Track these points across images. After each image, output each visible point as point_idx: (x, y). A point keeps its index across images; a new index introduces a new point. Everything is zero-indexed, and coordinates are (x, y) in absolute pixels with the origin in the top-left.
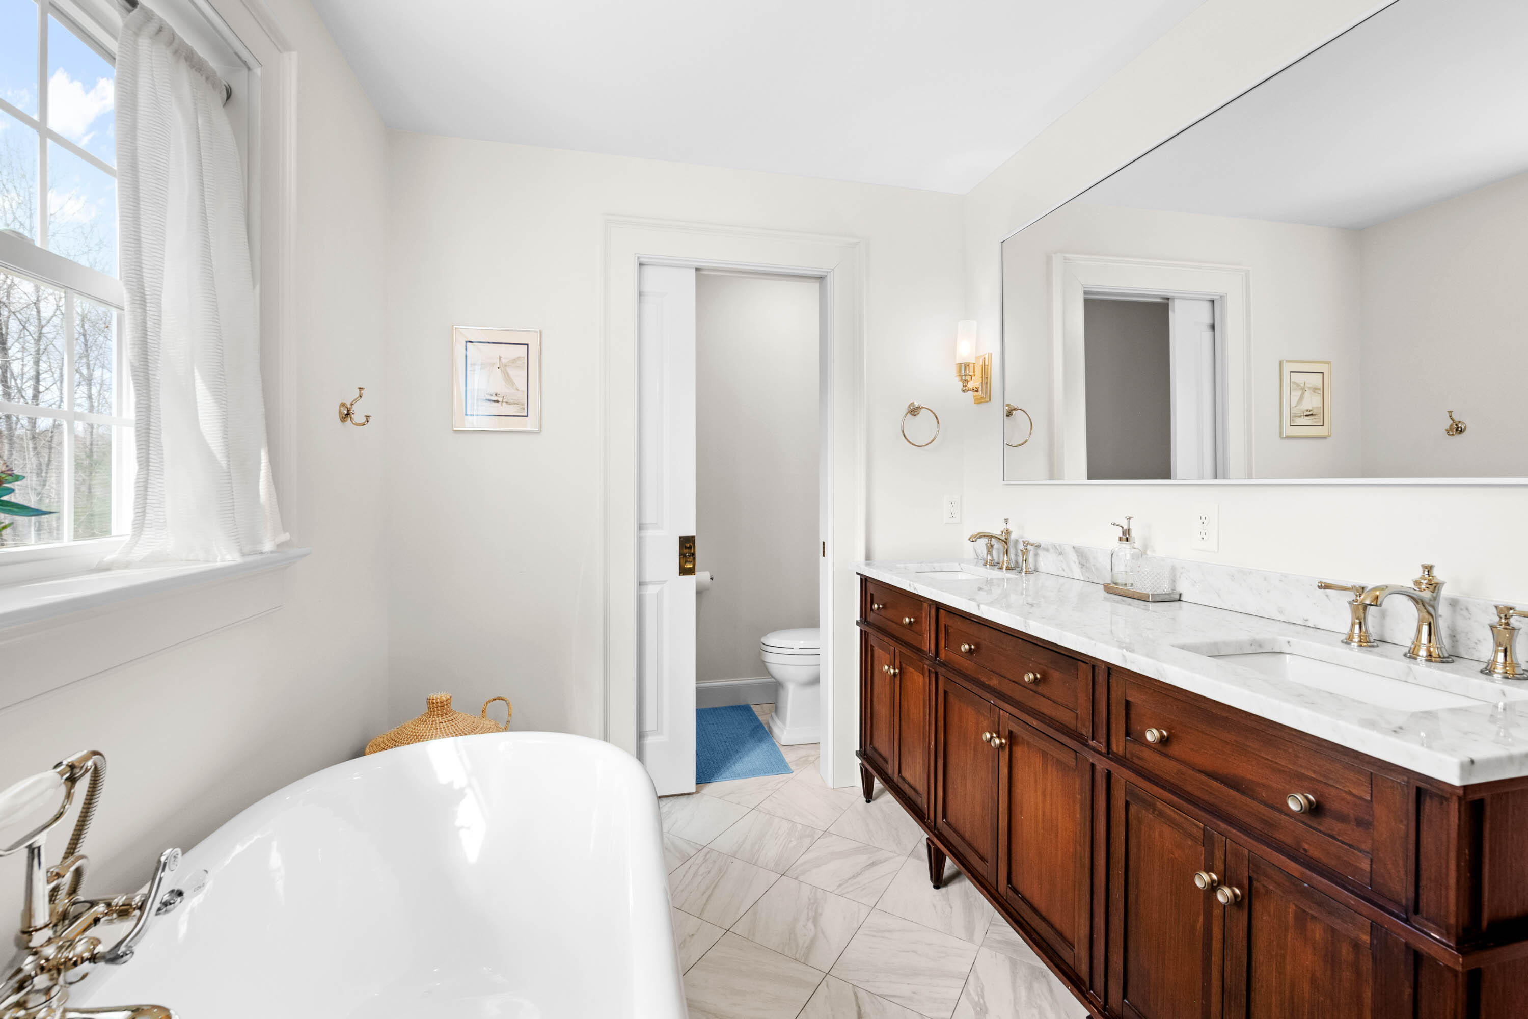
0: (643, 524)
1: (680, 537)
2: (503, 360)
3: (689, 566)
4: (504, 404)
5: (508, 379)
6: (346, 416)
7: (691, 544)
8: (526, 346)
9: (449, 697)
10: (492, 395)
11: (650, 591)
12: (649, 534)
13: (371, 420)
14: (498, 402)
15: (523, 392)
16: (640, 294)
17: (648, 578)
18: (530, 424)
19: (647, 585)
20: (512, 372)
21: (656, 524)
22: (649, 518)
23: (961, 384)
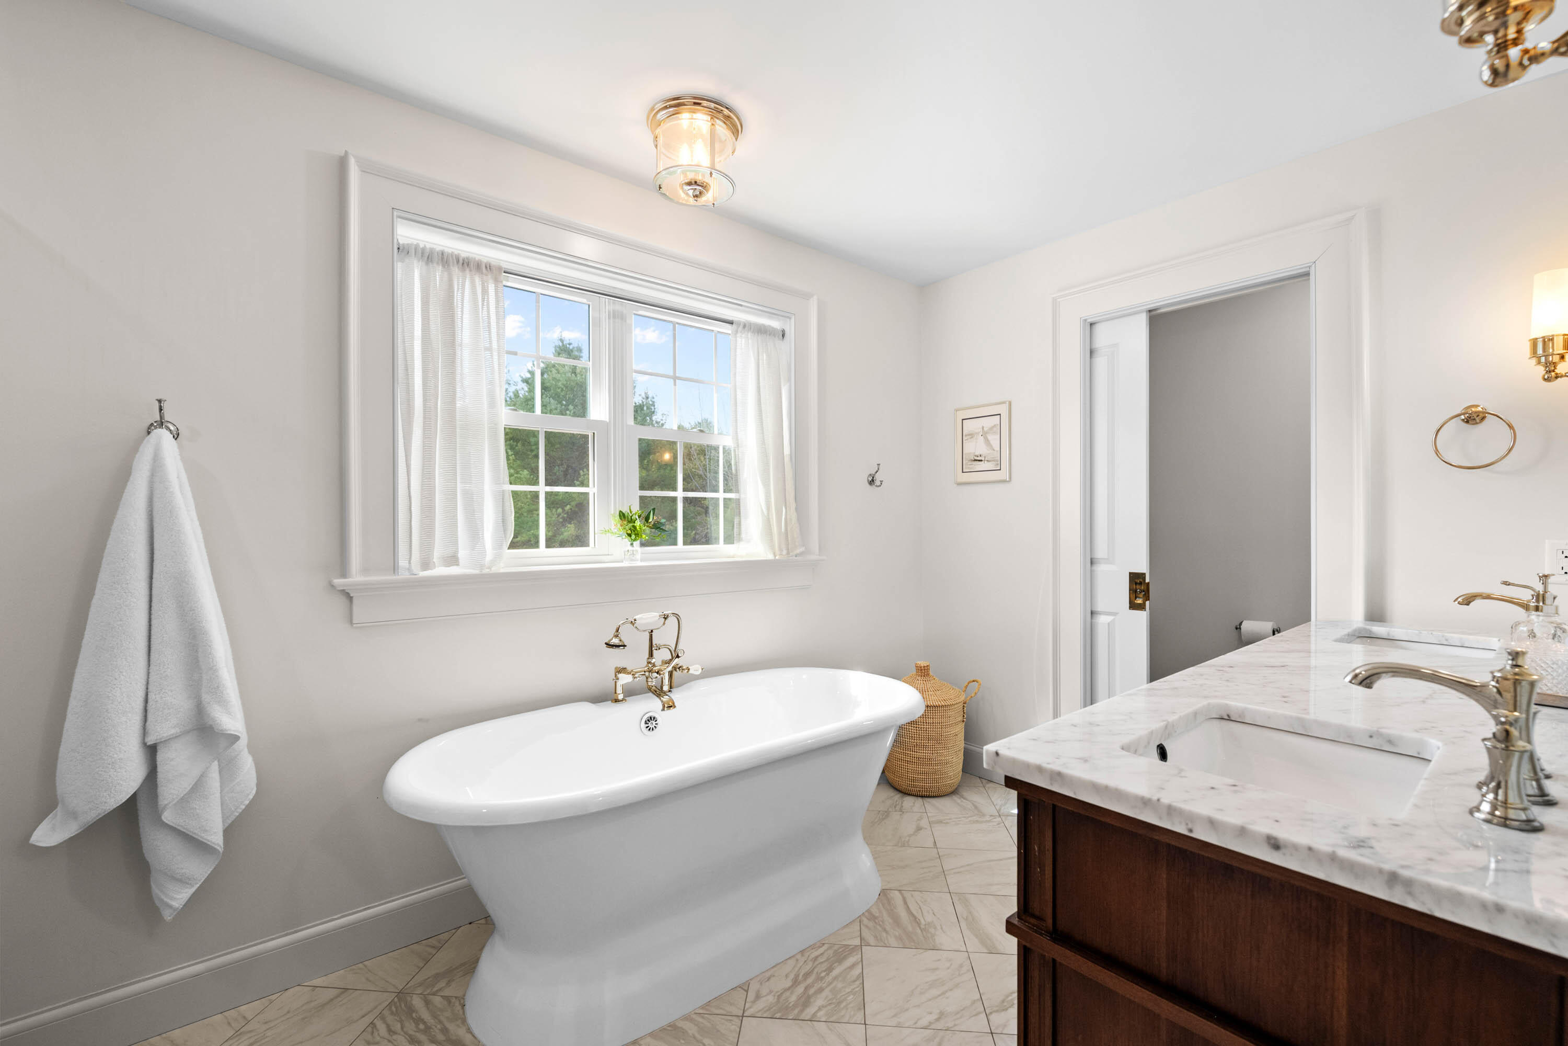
0: (1094, 558)
1: (1130, 573)
2: (985, 429)
3: (1139, 601)
4: (986, 462)
5: (987, 442)
6: (872, 482)
7: (1141, 580)
8: (999, 416)
9: (928, 664)
10: (978, 456)
11: (1102, 620)
12: (1101, 568)
13: (883, 483)
14: (981, 461)
15: (997, 451)
16: (1092, 352)
17: (1099, 607)
18: (1003, 475)
19: (1097, 614)
20: (990, 437)
21: (1107, 559)
22: (1100, 553)
23: (1541, 370)
